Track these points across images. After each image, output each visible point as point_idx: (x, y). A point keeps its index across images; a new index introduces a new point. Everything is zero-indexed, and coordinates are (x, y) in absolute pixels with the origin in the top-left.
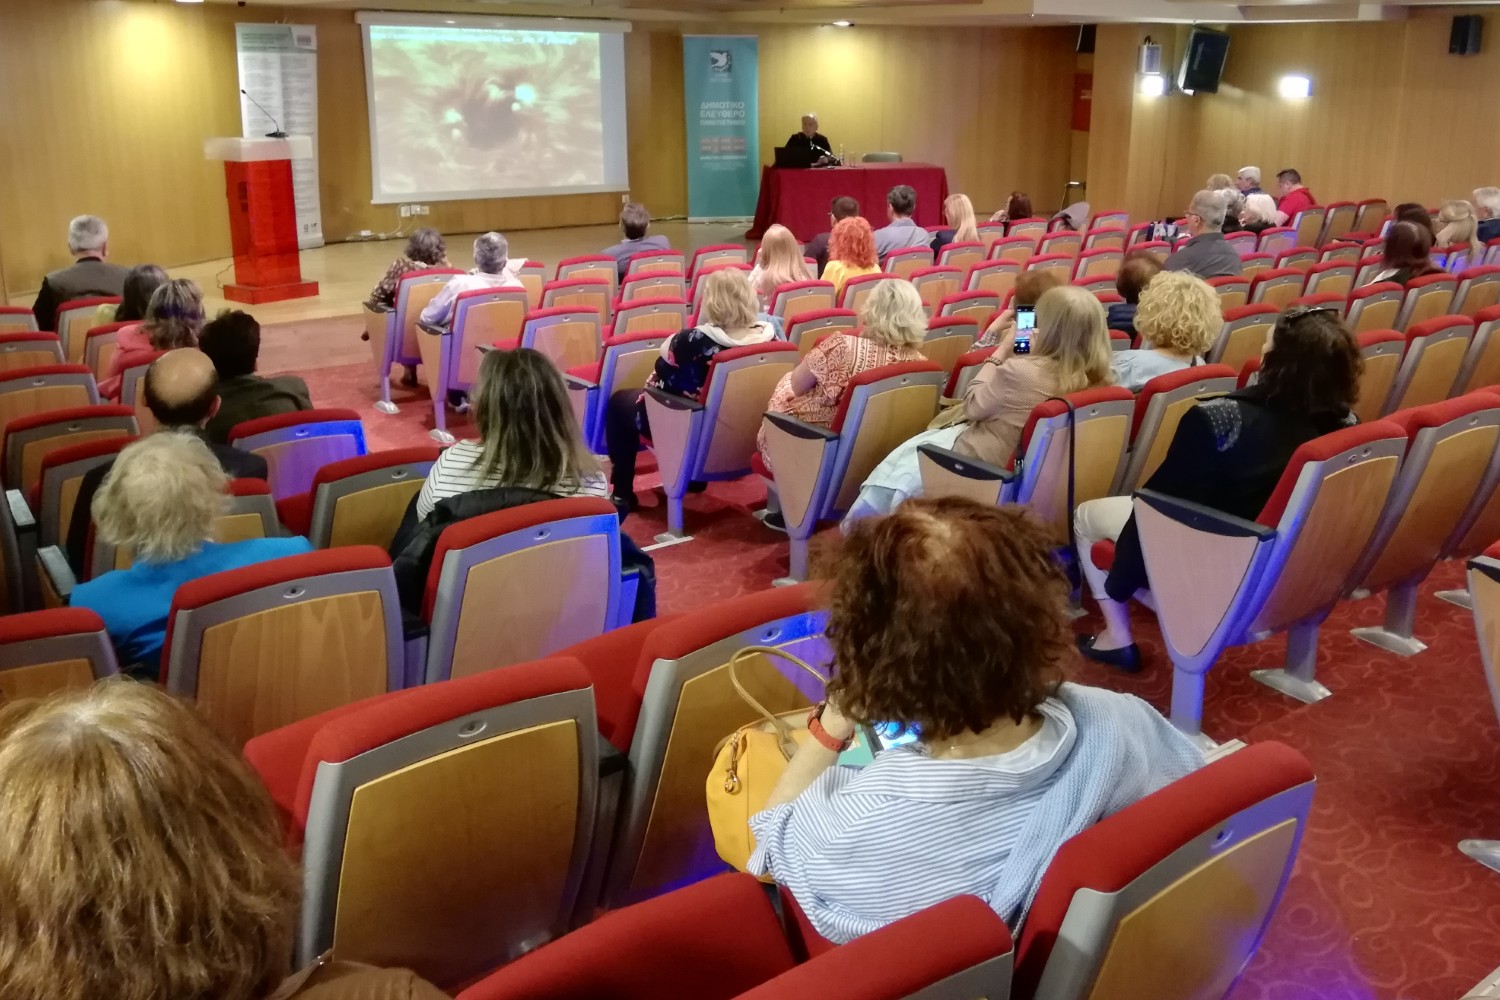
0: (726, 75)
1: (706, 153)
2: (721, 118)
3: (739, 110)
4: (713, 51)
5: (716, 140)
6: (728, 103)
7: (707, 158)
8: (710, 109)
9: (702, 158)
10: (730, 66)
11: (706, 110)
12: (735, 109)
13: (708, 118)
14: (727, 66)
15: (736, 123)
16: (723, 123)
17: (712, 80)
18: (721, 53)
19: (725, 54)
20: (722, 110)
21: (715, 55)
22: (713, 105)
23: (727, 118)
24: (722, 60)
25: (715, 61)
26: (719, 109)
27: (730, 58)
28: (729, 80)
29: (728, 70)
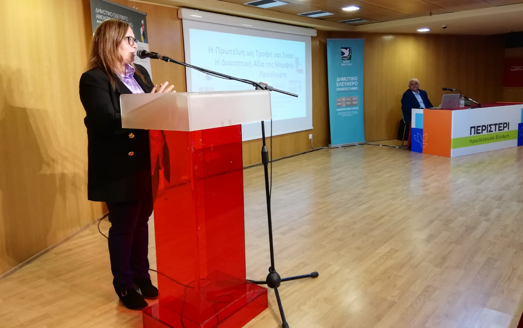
0: (349, 61)
1: (339, 107)
2: (347, 86)
3: (355, 81)
4: (343, 48)
5: (344, 99)
6: (349, 77)
7: (340, 110)
8: (341, 82)
9: (337, 110)
10: (351, 56)
11: (339, 82)
12: (353, 81)
13: (340, 87)
14: (349, 57)
15: (354, 89)
16: (347, 89)
17: (342, 65)
18: (346, 49)
19: (348, 50)
20: (347, 81)
21: (344, 50)
22: (343, 79)
24: (347, 52)
25: (343, 54)
26: (345, 81)
27: (350, 51)
28: (350, 64)
29: (350, 59)
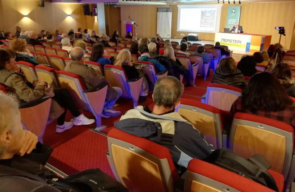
0: (234, 14)
8: (230, 21)
16: (232, 23)
17: (232, 15)
20: (232, 21)
25: (232, 11)
27: (235, 10)
28: (234, 15)
29: (235, 13)
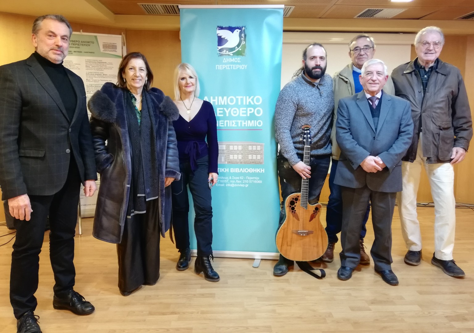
0: (238, 59)
3: (254, 107)
4: (221, 28)
6: (239, 98)
10: (244, 47)
12: (250, 105)
14: (240, 49)
15: (251, 124)
17: (220, 67)
18: (232, 29)
20: (232, 107)
21: (224, 34)
23: (239, 118)
25: (221, 41)
28: (243, 67)
29: (241, 53)
